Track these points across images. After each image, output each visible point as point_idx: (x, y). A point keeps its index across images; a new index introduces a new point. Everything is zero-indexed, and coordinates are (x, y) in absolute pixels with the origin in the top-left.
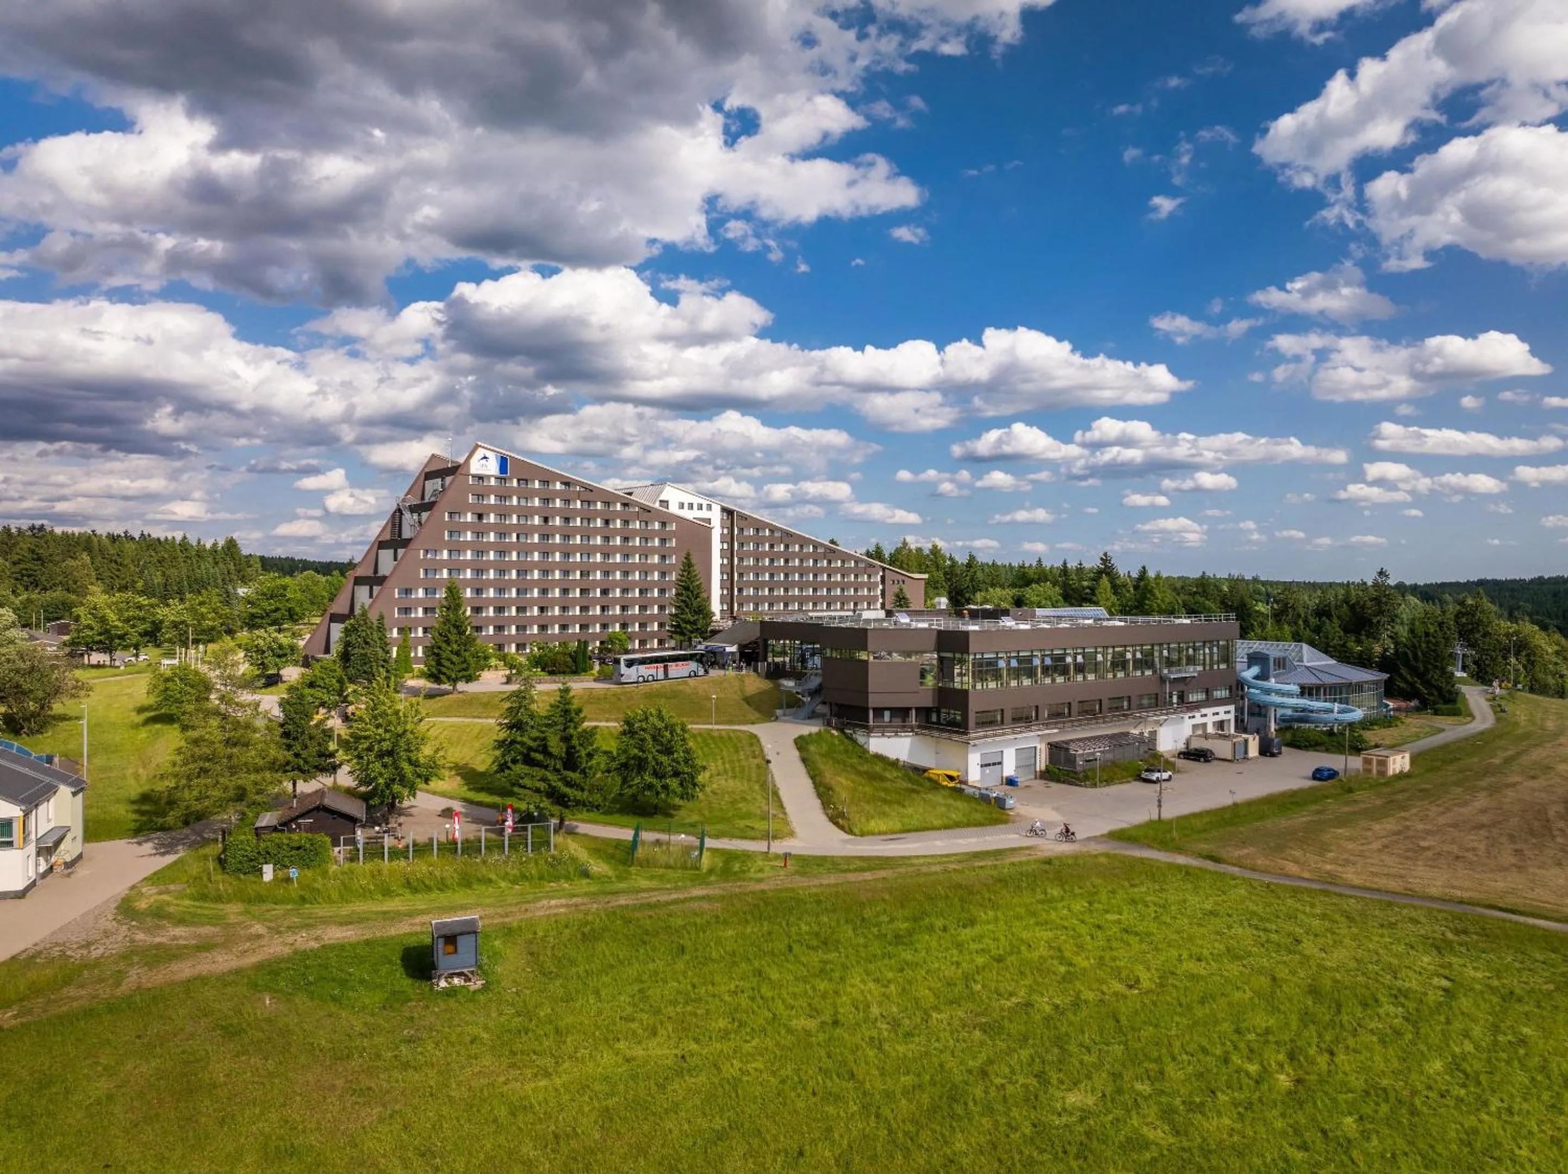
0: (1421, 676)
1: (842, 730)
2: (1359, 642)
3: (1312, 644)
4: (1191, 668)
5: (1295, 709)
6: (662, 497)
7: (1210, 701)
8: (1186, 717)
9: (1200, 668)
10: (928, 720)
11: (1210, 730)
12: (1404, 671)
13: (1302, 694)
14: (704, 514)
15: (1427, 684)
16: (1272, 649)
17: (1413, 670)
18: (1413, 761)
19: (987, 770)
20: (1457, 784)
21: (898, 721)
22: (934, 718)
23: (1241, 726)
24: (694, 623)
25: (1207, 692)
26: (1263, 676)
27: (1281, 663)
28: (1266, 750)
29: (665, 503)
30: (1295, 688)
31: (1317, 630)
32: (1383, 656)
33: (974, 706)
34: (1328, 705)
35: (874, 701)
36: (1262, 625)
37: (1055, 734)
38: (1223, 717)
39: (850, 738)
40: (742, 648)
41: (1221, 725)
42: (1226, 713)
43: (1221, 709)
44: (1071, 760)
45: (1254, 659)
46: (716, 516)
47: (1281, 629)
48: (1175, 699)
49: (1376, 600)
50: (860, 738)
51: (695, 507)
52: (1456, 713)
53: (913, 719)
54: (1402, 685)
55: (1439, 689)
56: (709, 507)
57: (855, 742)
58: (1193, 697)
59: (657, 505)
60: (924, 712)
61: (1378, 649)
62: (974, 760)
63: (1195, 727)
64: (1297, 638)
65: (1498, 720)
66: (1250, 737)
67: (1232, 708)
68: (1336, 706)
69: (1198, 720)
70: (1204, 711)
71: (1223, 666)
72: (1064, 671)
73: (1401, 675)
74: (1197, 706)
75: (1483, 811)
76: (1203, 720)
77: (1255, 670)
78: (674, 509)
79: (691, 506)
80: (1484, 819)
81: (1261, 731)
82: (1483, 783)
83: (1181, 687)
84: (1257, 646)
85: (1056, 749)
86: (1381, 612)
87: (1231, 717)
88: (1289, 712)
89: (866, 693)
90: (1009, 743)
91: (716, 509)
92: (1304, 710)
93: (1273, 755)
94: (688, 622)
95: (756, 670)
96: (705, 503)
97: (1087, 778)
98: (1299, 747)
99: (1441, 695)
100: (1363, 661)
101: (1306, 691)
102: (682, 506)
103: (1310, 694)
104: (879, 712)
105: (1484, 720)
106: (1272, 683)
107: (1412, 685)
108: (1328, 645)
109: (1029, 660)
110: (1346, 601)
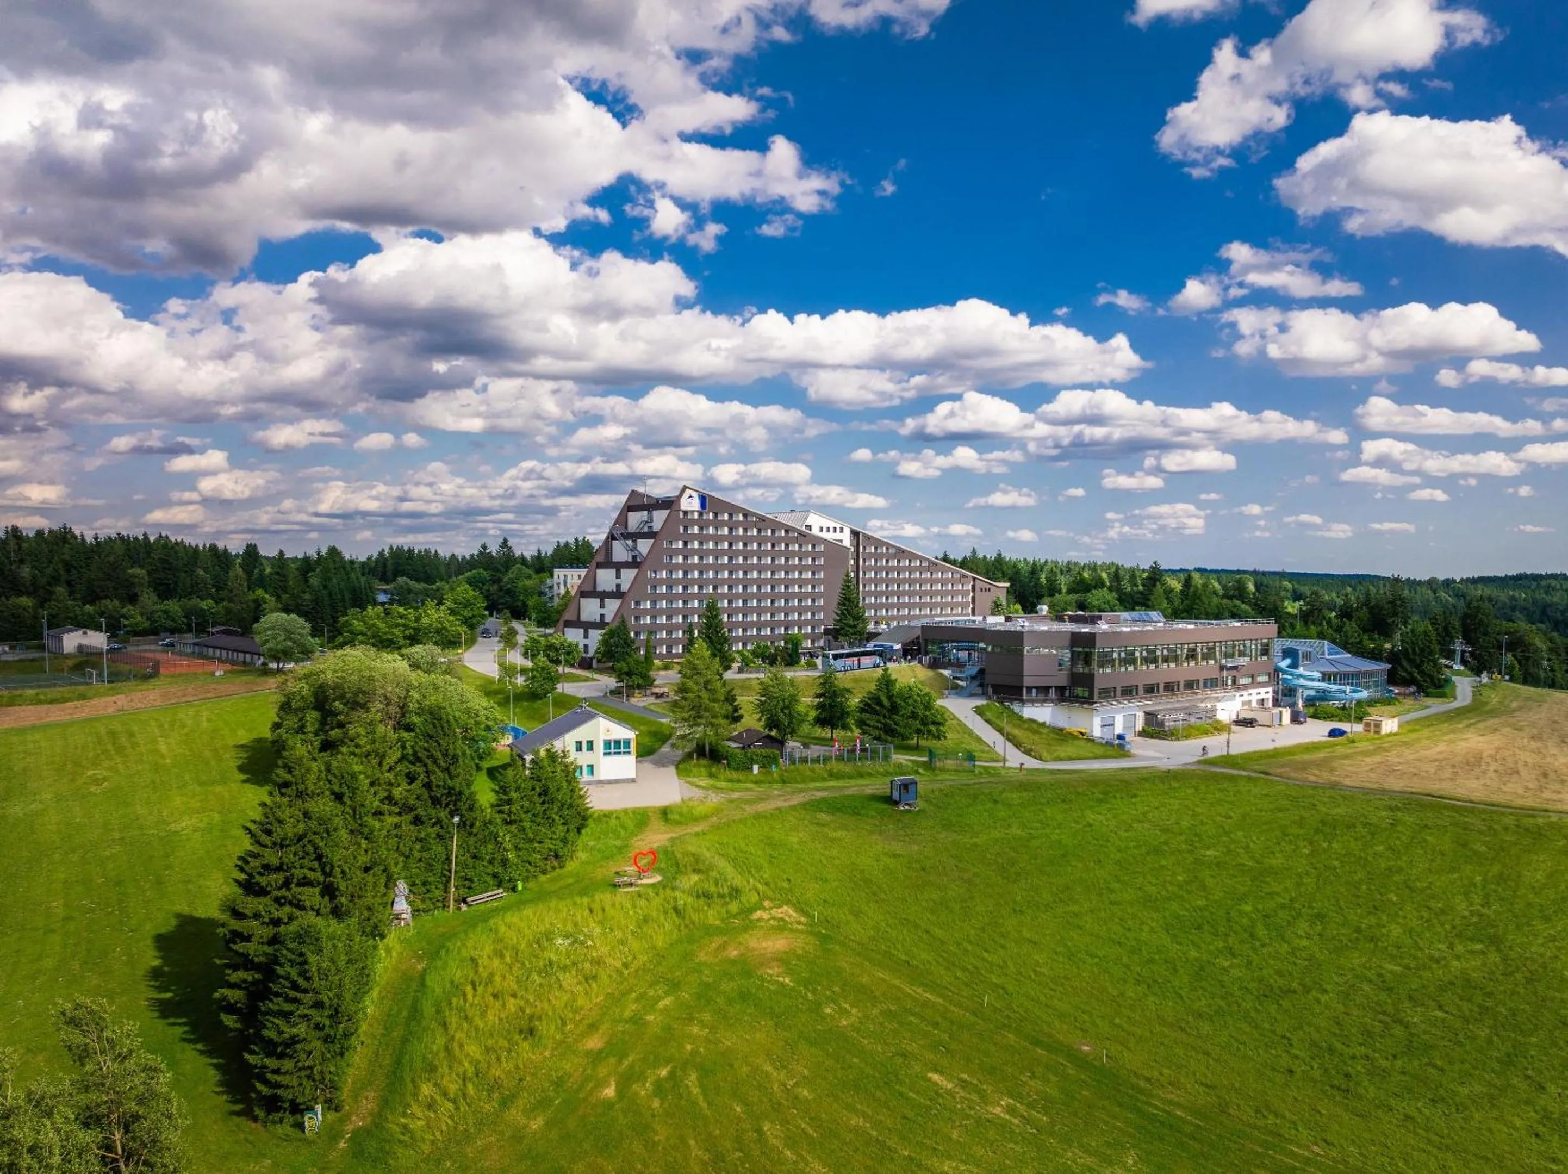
0: (1418, 667)
1: (1001, 703)
2: (1372, 639)
3: (1333, 641)
4: (1242, 659)
5: (1318, 691)
6: (807, 523)
7: (1255, 684)
8: (1238, 694)
9: (1247, 659)
10: (1062, 695)
11: (1254, 704)
12: (1405, 663)
13: (1323, 680)
14: (838, 536)
15: (1422, 673)
16: (1301, 646)
17: (1411, 661)
18: (1400, 726)
19: (1105, 729)
20: (1427, 739)
21: (1041, 697)
22: (1067, 694)
23: (1276, 703)
24: (855, 626)
25: (1253, 677)
26: (1294, 665)
27: (1307, 656)
28: (1295, 719)
29: (809, 527)
30: (1317, 675)
31: (1339, 630)
32: (1392, 651)
33: (1098, 685)
34: (1342, 687)
35: (1027, 682)
36: (1293, 626)
37: (1150, 704)
38: (1263, 696)
39: (1008, 708)
40: (904, 645)
41: (1262, 702)
42: (1267, 693)
43: (1263, 690)
44: (1162, 724)
45: (1287, 653)
46: (846, 537)
47: (1308, 629)
48: (1230, 682)
49: (1392, 603)
50: (1016, 707)
51: (831, 530)
52: (1443, 695)
53: (1052, 693)
54: (1404, 674)
55: (1430, 677)
56: (842, 530)
57: (1012, 711)
58: (1243, 681)
59: (805, 529)
60: (1061, 690)
61: (1388, 646)
62: (1097, 722)
63: (1244, 703)
64: (1321, 636)
65: (1474, 700)
66: (1284, 710)
67: (1270, 689)
68: (1348, 688)
69: (1246, 698)
70: (1251, 691)
71: (1265, 658)
72: (1155, 661)
73: (1403, 667)
74: (1246, 687)
75: (1441, 753)
76: (1250, 698)
77: (1288, 661)
78: (815, 531)
79: (828, 529)
80: (1440, 757)
81: (1293, 705)
82: (1446, 738)
83: (1234, 673)
84: (1289, 643)
85: (1150, 717)
86: (1395, 614)
87: (1270, 696)
88: (1312, 693)
89: (1021, 676)
90: (1118, 712)
91: (847, 531)
92: (1324, 691)
93: (1301, 723)
94: (851, 626)
95: (920, 662)
96: (838, 526)
97: (1172, 734)
98: (1319, 718)
99: (1432, 681)
100: (1374, 656)
101: (1326, 677)
102: (821, 530)
103: (1329, 680)
104: (1029, 689)
105: (1464, 699)
106: (1301, 670)
107: (1410, 673)
108: (1346, 643)
109: (1133, 653)
110: (1366, 604)
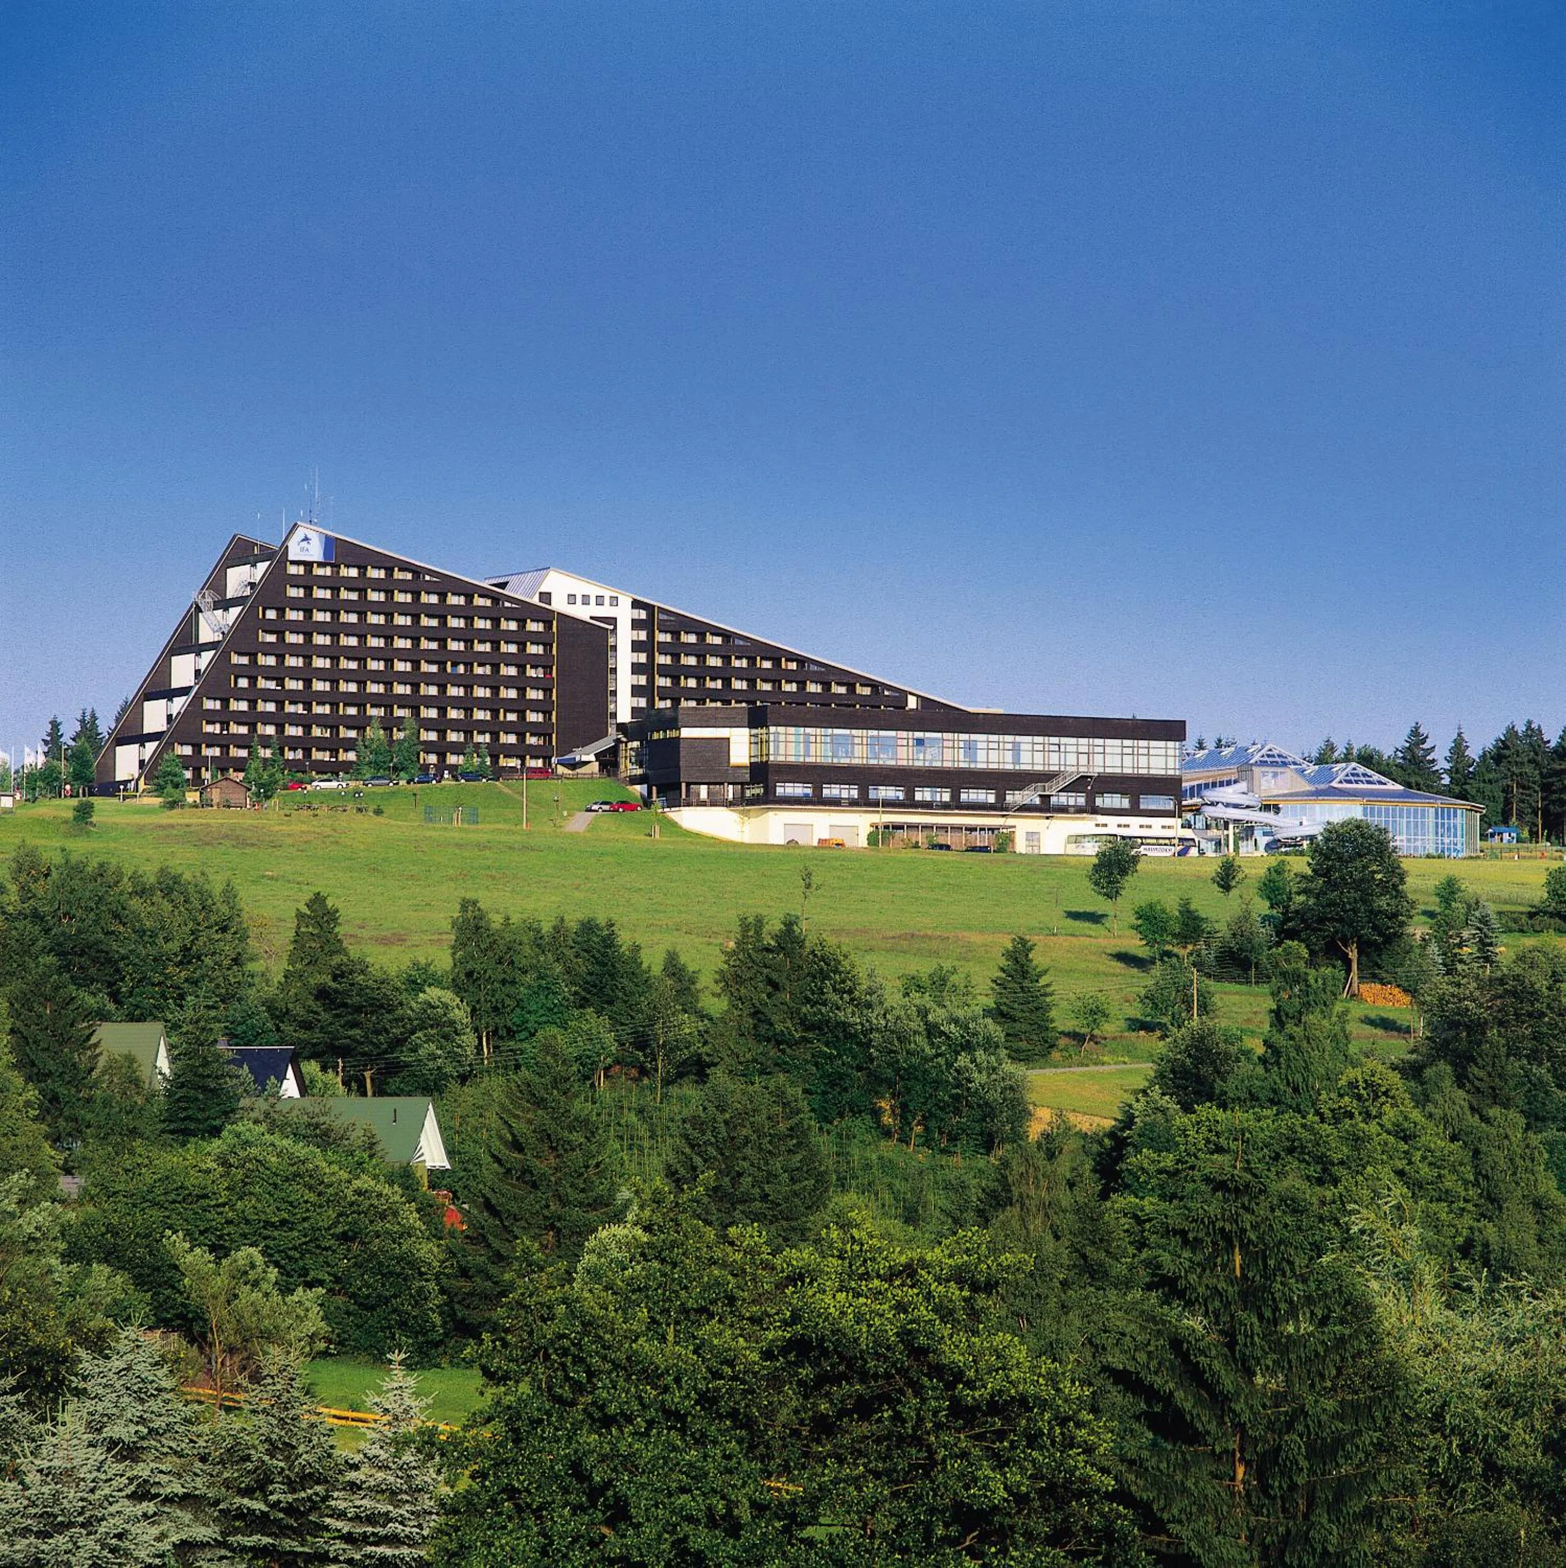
6: (543, 589)
7: (1137, 811)
14: (605, 611)
22: (748, 794)
29: (547, 596)
42: (1166, 828)
46: (624, 614)
51: (593, 600)
56: (614, 601)
58: (1105, 803)
59: (535, 600)
78: (559, 604)
79: (586, 600)
89: (679, 768)
91: (625, 601)
96: (608, 593)
102: (572, 599)
